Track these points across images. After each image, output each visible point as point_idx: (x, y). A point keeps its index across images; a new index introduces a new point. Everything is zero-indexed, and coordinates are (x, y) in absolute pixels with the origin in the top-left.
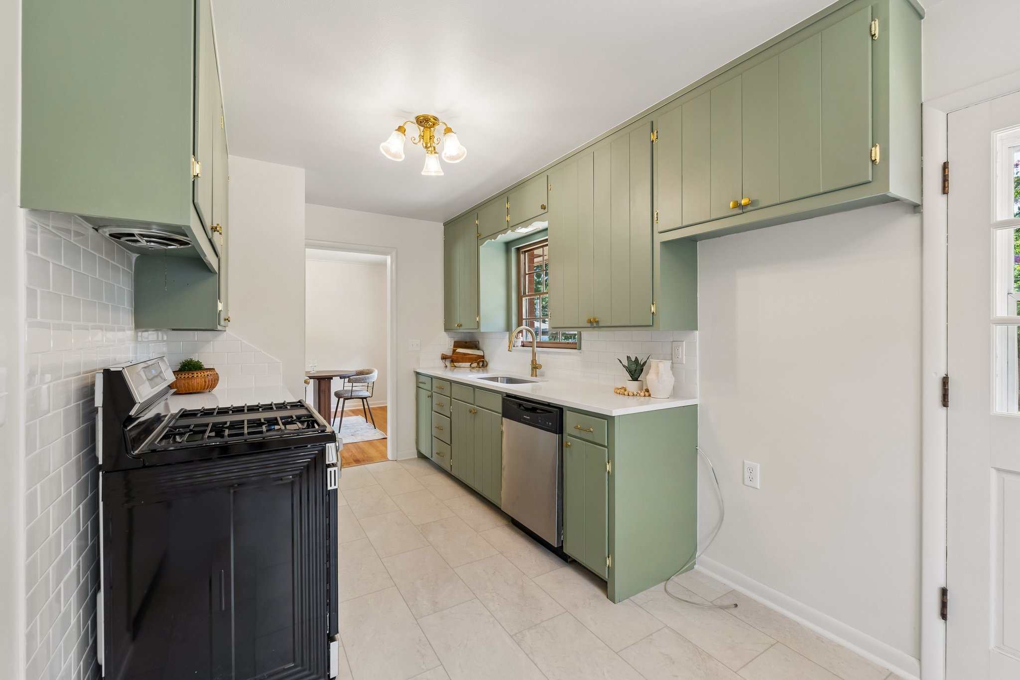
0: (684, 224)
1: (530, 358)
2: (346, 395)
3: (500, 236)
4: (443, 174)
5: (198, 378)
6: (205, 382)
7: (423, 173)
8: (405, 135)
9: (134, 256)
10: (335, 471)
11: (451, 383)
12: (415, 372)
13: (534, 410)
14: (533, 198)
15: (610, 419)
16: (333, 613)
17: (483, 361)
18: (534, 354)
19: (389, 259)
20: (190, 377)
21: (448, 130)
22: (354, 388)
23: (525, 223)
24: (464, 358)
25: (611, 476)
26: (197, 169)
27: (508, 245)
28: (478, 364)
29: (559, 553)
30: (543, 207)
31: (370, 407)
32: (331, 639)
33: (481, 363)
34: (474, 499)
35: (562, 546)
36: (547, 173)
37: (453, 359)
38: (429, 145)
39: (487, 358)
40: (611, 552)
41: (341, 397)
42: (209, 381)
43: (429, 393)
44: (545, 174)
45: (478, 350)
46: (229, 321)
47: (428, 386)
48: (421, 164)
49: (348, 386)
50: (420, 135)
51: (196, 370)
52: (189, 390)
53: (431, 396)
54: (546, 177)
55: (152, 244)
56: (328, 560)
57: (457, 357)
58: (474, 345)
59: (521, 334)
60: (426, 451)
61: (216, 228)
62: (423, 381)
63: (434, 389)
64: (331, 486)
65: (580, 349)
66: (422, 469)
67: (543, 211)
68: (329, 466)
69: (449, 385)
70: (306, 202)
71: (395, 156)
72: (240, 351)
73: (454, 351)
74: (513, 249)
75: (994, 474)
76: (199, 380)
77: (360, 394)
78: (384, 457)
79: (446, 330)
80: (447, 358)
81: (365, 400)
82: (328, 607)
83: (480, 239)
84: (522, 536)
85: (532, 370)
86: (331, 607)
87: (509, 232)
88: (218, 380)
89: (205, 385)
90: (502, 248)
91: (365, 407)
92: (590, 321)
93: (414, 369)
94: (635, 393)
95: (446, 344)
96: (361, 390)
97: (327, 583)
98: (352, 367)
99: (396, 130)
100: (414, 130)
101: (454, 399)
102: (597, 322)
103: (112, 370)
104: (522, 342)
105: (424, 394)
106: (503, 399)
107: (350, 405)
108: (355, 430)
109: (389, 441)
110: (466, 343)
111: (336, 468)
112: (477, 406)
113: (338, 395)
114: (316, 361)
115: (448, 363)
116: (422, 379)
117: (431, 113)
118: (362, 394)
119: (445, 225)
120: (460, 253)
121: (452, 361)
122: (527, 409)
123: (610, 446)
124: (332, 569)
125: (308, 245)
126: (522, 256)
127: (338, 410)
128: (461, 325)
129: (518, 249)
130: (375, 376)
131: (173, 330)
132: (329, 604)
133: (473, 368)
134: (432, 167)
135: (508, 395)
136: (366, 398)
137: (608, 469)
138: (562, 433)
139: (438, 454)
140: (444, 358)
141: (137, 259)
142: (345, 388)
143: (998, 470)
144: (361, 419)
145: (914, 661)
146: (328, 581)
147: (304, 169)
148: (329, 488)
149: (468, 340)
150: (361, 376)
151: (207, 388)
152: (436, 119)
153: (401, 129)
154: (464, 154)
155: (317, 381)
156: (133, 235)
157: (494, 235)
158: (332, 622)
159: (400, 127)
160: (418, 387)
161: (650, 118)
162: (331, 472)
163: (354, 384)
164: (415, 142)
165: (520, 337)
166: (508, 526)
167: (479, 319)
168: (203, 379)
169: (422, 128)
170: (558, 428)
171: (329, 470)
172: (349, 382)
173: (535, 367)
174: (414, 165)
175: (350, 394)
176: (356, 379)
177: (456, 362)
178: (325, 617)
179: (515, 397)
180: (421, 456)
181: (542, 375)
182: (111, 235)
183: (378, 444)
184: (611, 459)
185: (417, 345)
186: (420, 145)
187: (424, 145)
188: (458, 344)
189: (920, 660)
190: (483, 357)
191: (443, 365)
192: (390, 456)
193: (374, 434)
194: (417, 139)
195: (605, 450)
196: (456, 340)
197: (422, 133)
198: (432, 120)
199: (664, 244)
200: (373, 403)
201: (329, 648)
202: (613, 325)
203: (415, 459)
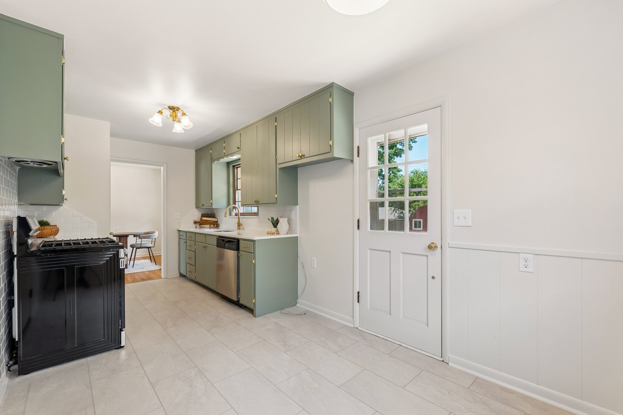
0: (293, 160)
1: (237, 220)
2: (138, 246)
3: (221, 160)
4: (184, 132)
5: (47, 230)
6: (52, 231)
7: (173, 131)
8: (162, 115)
9: (18, 168)
10: (123, 261)
11: (195, 234)
12: (178, 230)
13: (229, 242)
14: (235, 142)
15: (254, 241)
16: (122, 320)
17: (217, 224)
18: (239, 219)
19: (162, 168)
20: (43, 229)
21: (184, 114)
22: (142, 243)
23: (232, 154)
24: (206, 222)
25: (254, 264)
26: (63, 140)
27: (228, 164)
28: (214, 225)
29: (237, 304)
30: (238, 148)
31: (154, 255)
32: (121, 330)
33: (216, 225)
34: (206, 290)
35: (239, 300)
36: (241, 132)
37: (200, 223)
38: (175, 120)
39: (219, 223)
40: (254, 298)
41: (135, 247)
42: (54, 231)
43: (185, 241)
44: (240, 132)
45: (215, 218)
46: (67, 200)
47: (184, 237)
48: (172, 127)
49: (139, 241)
50: (170, 115)
51: (46, 225)
52: (42, 235)
53: (186, 242)
54: (240, 134)
55: (35, 165)
56: (120, 297)
57: (203, 222)
58: (213, 216)
59: (235, 209)
60: (183, 272)
61: (66, 158)
62: (182, 235)
63: (188, 238)
64: (121, 267)
65: (258, 215)
66: (182, 280)
67: (238, 150)
68: (121, 258)
69: (194, 235)
70: (110, 137)
71: (158, 124)
72: (71, 216)
73: (201, 219)
74: (231, 166)
75: (369, 251)
76: (48, 231)
77: (146, 245)
78: (160, 277)
79: (196, 208)
80: (197, 223)
81: (150, 249)
82: (120, 317)
83: (212, 160)
84: (225, 302)
85: (238, 227)
86: (122, 317)
87: (225, 158)
88: (59, 231)
89: (51, 233)
90: (225, 165)
91: (151, 255)
92: (255, 202)
93: (177, 228)
94: (273, 233)
95: (196, 215)
96: (147, 242)
97: (120, 307)
98: (142, 230)
99: (157, 112)
100: (167, 113)
101: (197, 242)
102: (258, 202)
103: (21, 216)
104: (235, 213)
105: (182, 241)
106: (217, 238)
107: (141, 253)
108: (144, 266)
109: (162, 271)
110: (208, 214)
111: (124, 260)
112: (207, 244)
113: (132, 246)
114: (118, 226)
115: (198, 226)
116: (181, 233)
117: (175, 105)
118: (148, 245)
119: (196, 151)
120: (203, 166)
121: (200, 225)
122: (226, 242)
123: (254, 253)
124: (122, 301)
125: (111, 160)
126: (236, 170)
127: (132, 257)
128: (203, 205)
129: (234, 166)
130: (156, 235)
131: (31, 205)
132: (121, 316)
133: (211, 228)
134: (178, 128)
135: (220, 237)
136: (150, 248)
137: (253, 262)
138: (239, 250)
139: (189, 272)
140: (195, 222)
141: (19, 169)
142: (137, 243)
143: (370, 249)
144: (148, 261)
145: (352, 319)
146: (120, 306)
147: (110, 122)
148: (121, 268)
149: (209, 213)
150: (147, 235)
151: (53, 235)
152: (178, 108)
153: (160, 112)
154: (191, 125)
155: (118, 238)
156: (28, 162)
157: (218, 159)
158: (122, 323)
159: (159, 111)
160: (180, 238)
161: (275, 116)
162: (121, 261)
163: (143, 240)
164: (168, 118)
165: (235, 211)
166: (219, 299)
167: (212, 202)
168: (50, 230)
169: (171, 111)
170: (238, 249)
171: (121, 260)
172: (139, 238)
173: (239, 225)
174: (167, 127)
175: (140, 246)
176: (144, 236)
177: (202, 225)
178: (119, 322)
179: (222, 237)
180: (182, 275)
181: (243, 229)
182: (15, 161)
183: (157, 272)
184: (254, 258)
185: (179, 216)
186: (171, 119)
187: (172, 119)
188: (203, 215)
189: (353, 319)
190: (217, 222)
191: (195, 226)
192: (163, 276)
193: (156, 268)
194: (169, 116)
195: (252, 255)
196: (202, 213)
197: (171, 114)
198: (176, 108)
199: (280, 169)
200: (155, 253)
201: (121, 334)
202: (270, 203)
203: (178, 277)
